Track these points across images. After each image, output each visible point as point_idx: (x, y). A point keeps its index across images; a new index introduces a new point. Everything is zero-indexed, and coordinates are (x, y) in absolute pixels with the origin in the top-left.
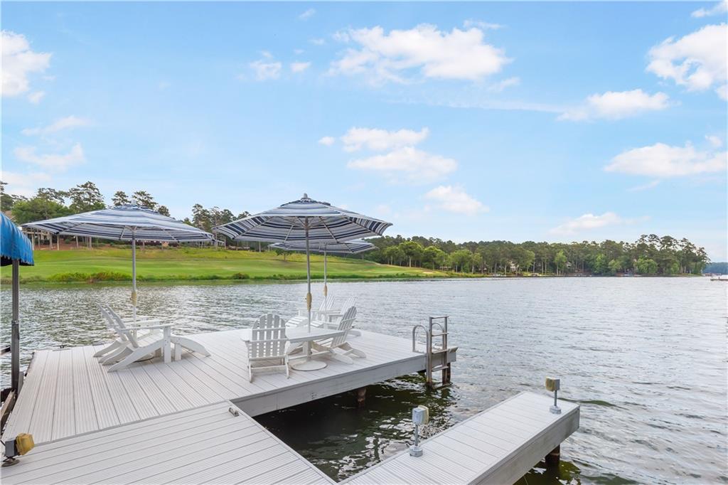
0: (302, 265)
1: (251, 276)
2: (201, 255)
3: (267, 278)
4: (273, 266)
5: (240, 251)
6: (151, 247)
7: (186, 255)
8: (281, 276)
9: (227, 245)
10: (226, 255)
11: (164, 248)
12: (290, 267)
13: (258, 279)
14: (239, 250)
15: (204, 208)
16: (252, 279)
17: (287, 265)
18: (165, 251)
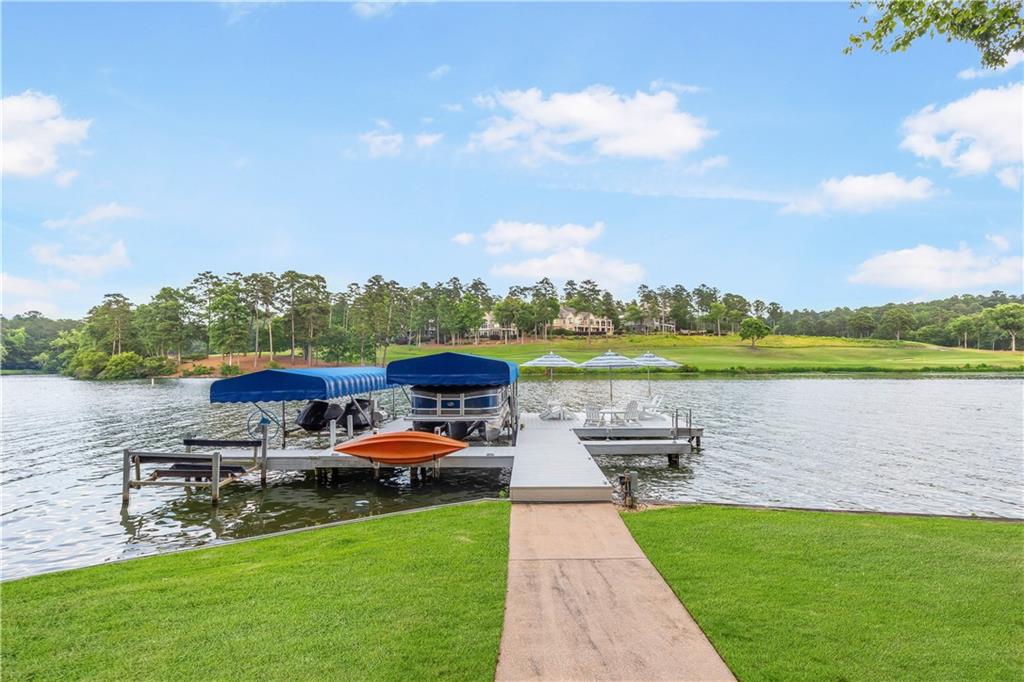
0: (781, 353)
1: (700, 368)
2: (646, 343)
3: (722, 371)
4: (735, 354)
5: (693, 337)
6: (597, 337)
7: (631, 344)
8: (741, 368)
9: (678, 329)
10: (675, 342)
11: (609, 337)
12: (760, 356)
13: (710, 373)
14: (692, 334)
15: (649, 289)
16: (702, 372)
17: (757, 353)
18: (610, 340)
